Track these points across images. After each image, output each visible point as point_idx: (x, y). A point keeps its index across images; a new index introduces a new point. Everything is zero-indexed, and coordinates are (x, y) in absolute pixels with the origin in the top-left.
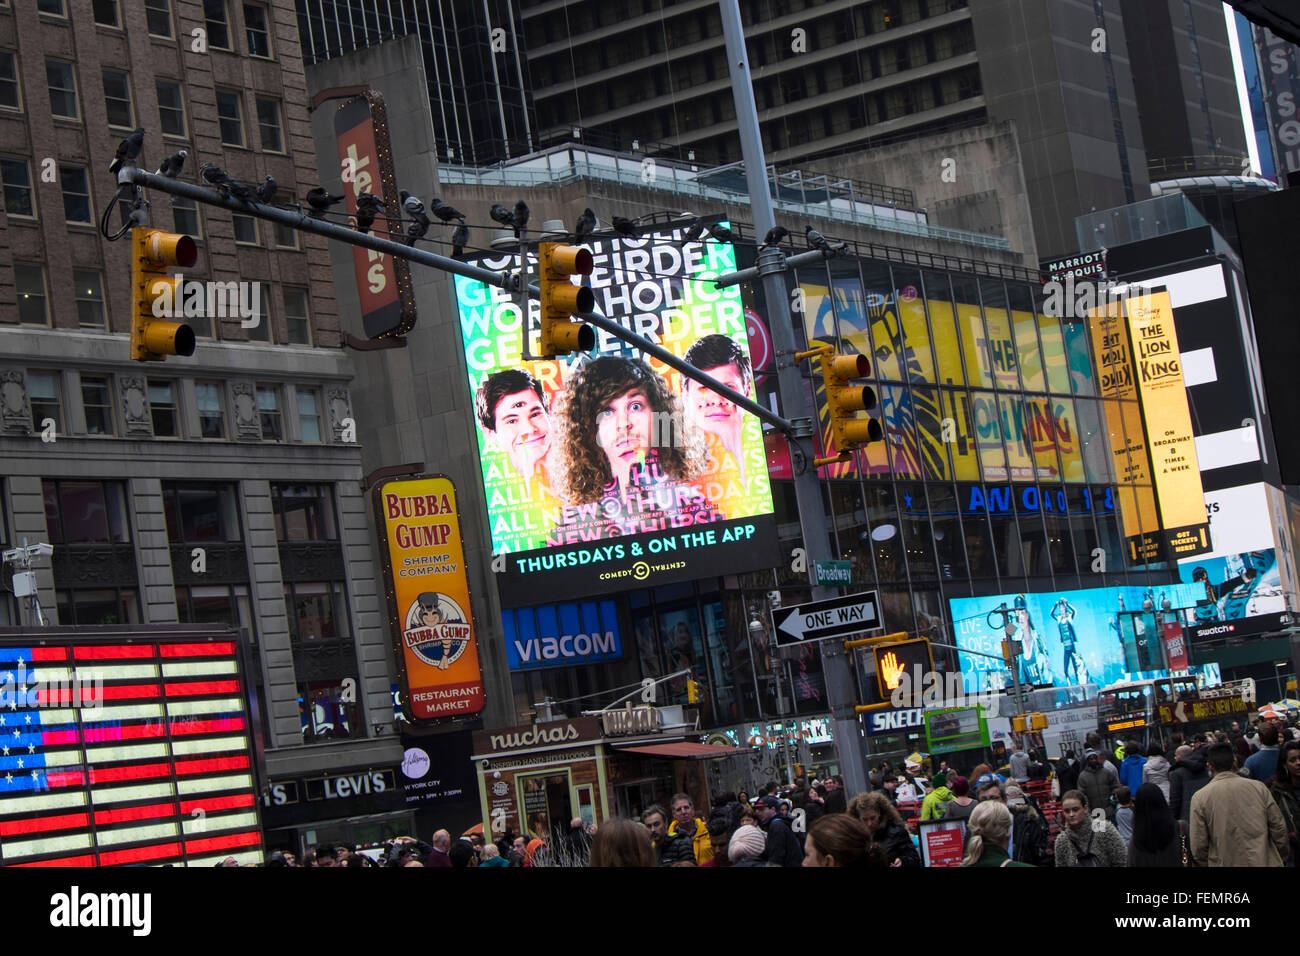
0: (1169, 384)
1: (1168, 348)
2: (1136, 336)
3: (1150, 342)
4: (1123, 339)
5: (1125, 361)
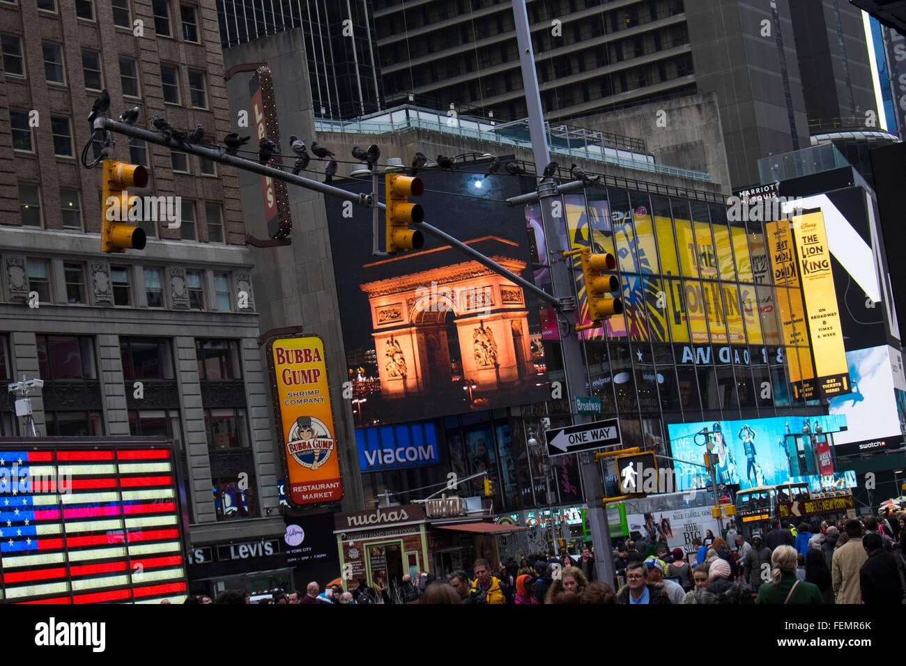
0: (822, 276)
1: (821, 251)
2: (799, 242)
3: (809, 246)
4: (790, 245)
5: (791, 260)
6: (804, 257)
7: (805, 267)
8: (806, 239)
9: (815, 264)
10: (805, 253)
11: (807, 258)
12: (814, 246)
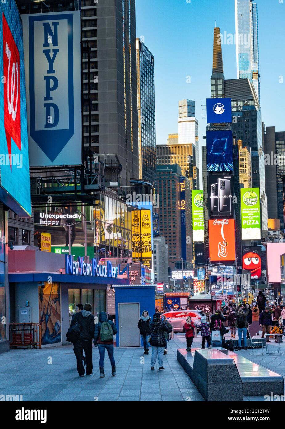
0: (148, 228)
1: (149, 220)
2: (142, 216)
3: (145, 218)
4: (139, 216)
5: (138, 221)
6: (143, 221)
7: (143, 224)
8: (144, 216)
9: (146, 224)
10: (143, 220)
11: (144, 222)
12: (146, 218)
